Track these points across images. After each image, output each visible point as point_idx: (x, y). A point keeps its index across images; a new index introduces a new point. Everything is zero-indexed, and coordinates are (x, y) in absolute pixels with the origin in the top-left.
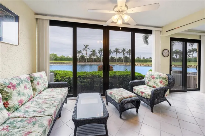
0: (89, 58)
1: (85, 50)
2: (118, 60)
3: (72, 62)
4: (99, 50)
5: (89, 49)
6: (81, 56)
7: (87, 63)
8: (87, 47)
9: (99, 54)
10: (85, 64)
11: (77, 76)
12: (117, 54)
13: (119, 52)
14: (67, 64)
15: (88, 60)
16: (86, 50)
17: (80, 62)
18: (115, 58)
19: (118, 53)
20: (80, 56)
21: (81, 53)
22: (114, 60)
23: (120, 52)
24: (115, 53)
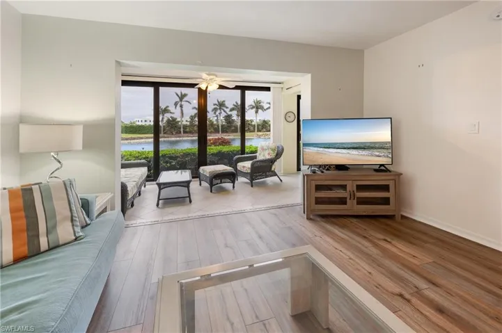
0: (188, 123)
1: (178, 106)
2: (260, 127)
4: (215, 105)
5: (189, 102)
6: (168, 121)
7: (183, 137)
8: (185, 99)
9: (215, 113)
10: (178, 139)
11: (160, 155)
12: (257, 112)
13: (262, 108)
14: (132, 141)
15: (188, 130)
16: (181, 106)
17: (166, 135)
18: (253, 123)
19: (260, 111)
20: (165, 120)
21: (168, 112)
22: (252, 128)
23: (265, 108)
24: (254, 110)
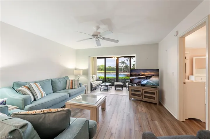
3: (115, 72)
6: (125, 66)
17: (124, 72)
